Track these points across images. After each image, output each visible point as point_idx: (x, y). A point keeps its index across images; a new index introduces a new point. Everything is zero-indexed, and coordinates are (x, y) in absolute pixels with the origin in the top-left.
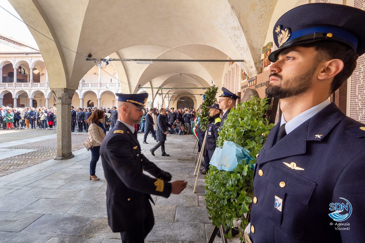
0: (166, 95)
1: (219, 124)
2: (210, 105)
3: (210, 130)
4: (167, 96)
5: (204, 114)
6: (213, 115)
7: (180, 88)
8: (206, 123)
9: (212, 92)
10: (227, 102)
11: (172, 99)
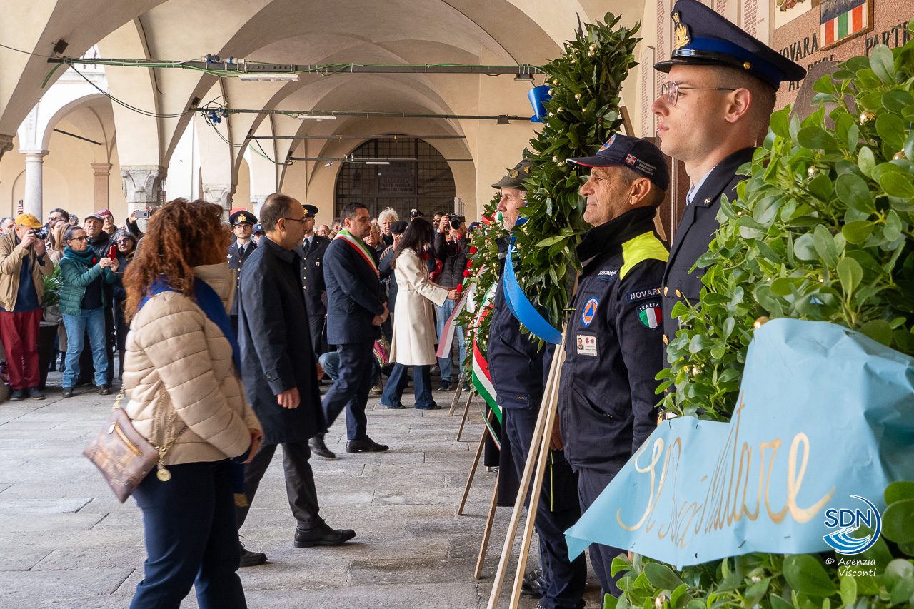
0: (257, 124)
1: (650, 272)
2: (585, 149)
3: (587, 321)
4: (265, 128)
5: (549, 211)
6: (611, 213)
7: (359, 70)
8: (563, 281)
9: (594, 60)
10: (715, 99)
11: (299, 153)
